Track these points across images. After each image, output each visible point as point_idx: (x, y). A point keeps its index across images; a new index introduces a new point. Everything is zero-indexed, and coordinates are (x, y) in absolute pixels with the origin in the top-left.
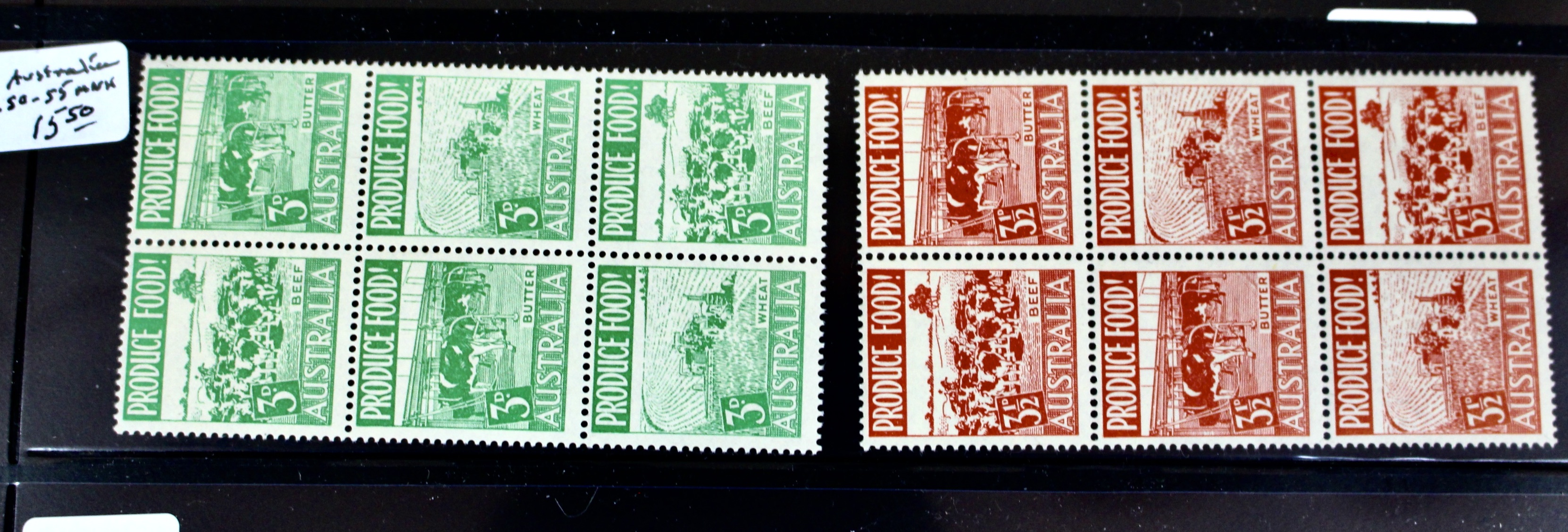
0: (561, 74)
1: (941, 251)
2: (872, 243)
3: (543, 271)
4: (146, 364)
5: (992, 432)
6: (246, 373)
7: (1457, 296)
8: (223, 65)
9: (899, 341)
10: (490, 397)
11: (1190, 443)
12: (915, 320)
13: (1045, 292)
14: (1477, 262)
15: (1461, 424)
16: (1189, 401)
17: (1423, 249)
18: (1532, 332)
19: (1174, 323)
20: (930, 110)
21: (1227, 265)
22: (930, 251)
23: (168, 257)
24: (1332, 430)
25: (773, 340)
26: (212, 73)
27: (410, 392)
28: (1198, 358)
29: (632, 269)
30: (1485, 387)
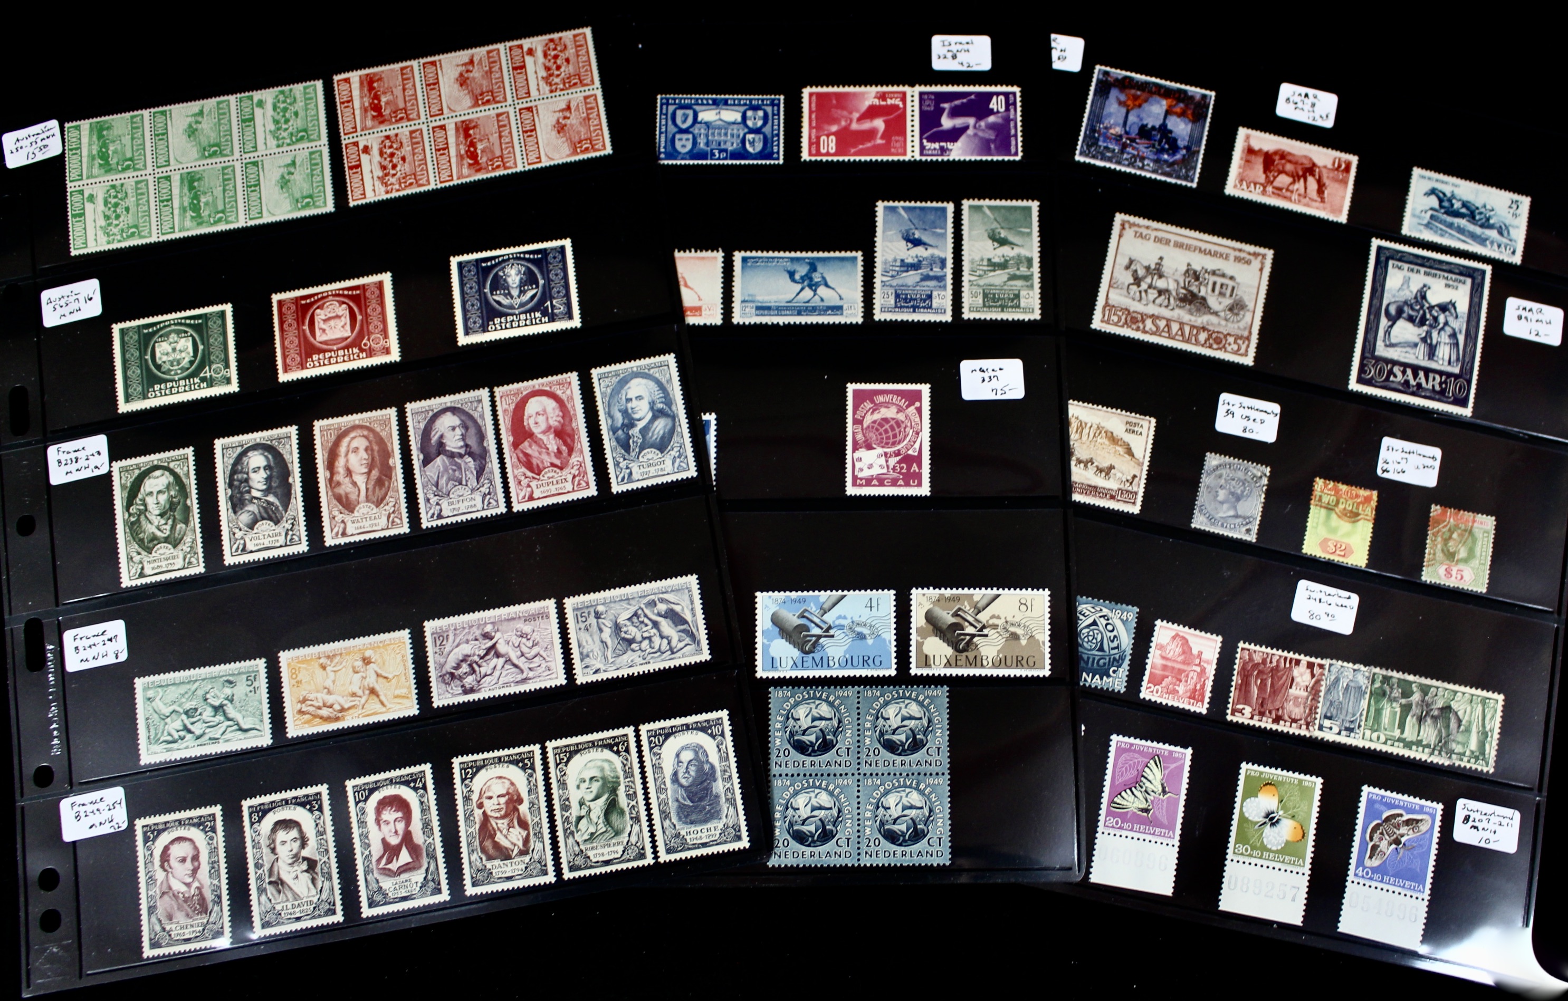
0: (222, 98)
1: (371, 131)
2: (345, 134)
3: (224, 168)
4: (79, 229)
5: (398, 190)
6: (117, 225)
7: (568, 108)
8: (95, 120)
9: (359, 166)
10: (210, 216)
11: (472, 179)
12: (364, 158)
13: (412, 138)
14: (575, 95)
15: (575, 152)
16: (470, 165)
17: (553, 94)
18: (598, 115)
19: (462, 138)
20: (361, 83)
21: (479, 115)
22: (367, 132)
23: (83, 190)
24: (526, 164)
25: (312, 176)
26: (91, 124)
27: (180, 221)
28: (472, 149)
29: (257, 162)
30: (583, 137)
